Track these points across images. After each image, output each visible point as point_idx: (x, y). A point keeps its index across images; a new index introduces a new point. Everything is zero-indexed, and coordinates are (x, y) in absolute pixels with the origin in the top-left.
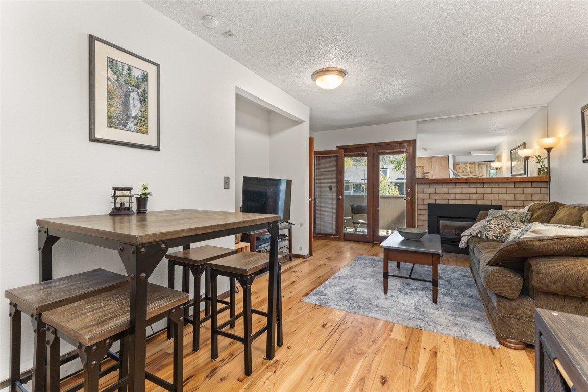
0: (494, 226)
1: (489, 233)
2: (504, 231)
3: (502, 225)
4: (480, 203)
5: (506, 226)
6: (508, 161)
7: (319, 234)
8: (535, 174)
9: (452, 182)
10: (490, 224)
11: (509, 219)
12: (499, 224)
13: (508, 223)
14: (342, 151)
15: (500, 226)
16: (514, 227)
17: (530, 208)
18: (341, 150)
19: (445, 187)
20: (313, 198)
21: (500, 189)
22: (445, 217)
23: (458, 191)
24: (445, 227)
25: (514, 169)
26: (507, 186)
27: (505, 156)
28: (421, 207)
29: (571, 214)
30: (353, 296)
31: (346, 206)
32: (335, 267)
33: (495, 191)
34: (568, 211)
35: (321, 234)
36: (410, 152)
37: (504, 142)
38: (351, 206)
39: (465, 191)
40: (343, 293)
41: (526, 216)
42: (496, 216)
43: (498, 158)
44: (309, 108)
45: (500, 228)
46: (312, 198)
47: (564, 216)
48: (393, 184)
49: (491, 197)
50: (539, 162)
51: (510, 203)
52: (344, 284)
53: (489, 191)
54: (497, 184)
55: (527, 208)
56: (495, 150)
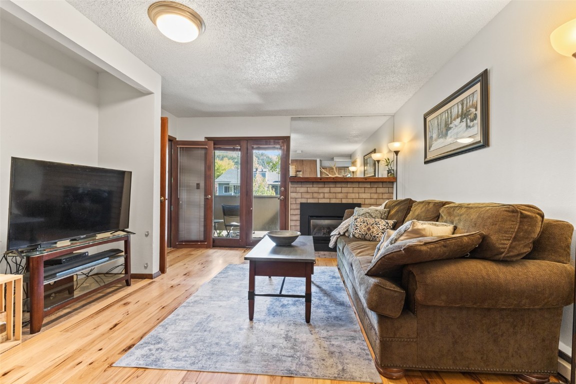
0: (360, 225)
1: (355, 231)
2: (369, 229)
3: (367, 223)
4: (344, 201)
5: (370, 223)
6: (361, 166)
7: (182, 241)
8: (385, 176)
9: (322, 181)
10: (357, 222)
11: (372, 216)
12: (364, 222)
13: (371, 221)
14: (212, 143)
15: (365, 224)
16: (376, 224)
17: (386, 205)
18: (210, 142)
19: (315, 186)
20: (167, 197)
21: (359, 189)
22: (314, 216)
23: (326, 190)
24: (315, 226)
25: (366, 172)
26: (365, 186)
27: (359, 161)
28: (294, 206)
29: (428, 210)
30: (206, 333)
31: (217, 207)
32: (193, 286)
33: (356, 190)
34: (424, 208)
35: (185, 241)
36: (284, 149)
37: (358, 148)
38: (223, 207)
39: (333, 190)
40: (192, 331)
41: (385, 213)
42: (361, 214)
43: (354, 163)
44: (161, 77)
45: (365, 226)
46: (165, 197)
47: (422, 212)
48: (271, 186)
49: (353, 196)
50: (388, 165)
51: (367, 202)
52: (198, 313)
53: (351, 190)
54: (357, 184)
55: (384, 205)
56: (351, 157)
